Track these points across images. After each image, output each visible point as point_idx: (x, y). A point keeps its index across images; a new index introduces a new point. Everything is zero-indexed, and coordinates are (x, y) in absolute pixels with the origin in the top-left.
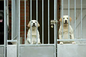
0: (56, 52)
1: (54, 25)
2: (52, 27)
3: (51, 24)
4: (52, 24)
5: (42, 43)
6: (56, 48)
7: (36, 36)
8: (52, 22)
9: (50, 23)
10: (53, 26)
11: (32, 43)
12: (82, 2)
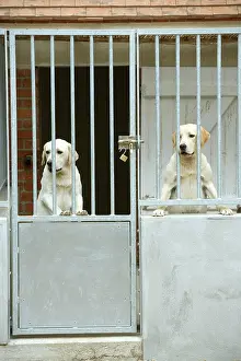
0: (137, 241)
1: (131, 151)
2: (123, 158)
3: (120, 148)
4: (123, 151)
5: (90, 213)
6: (137, 227)
7: (69, 189)
8: (124, 144)
9: (116, 145)
10: (128, 154)
11: (59, 211)
12: (219, 77)
